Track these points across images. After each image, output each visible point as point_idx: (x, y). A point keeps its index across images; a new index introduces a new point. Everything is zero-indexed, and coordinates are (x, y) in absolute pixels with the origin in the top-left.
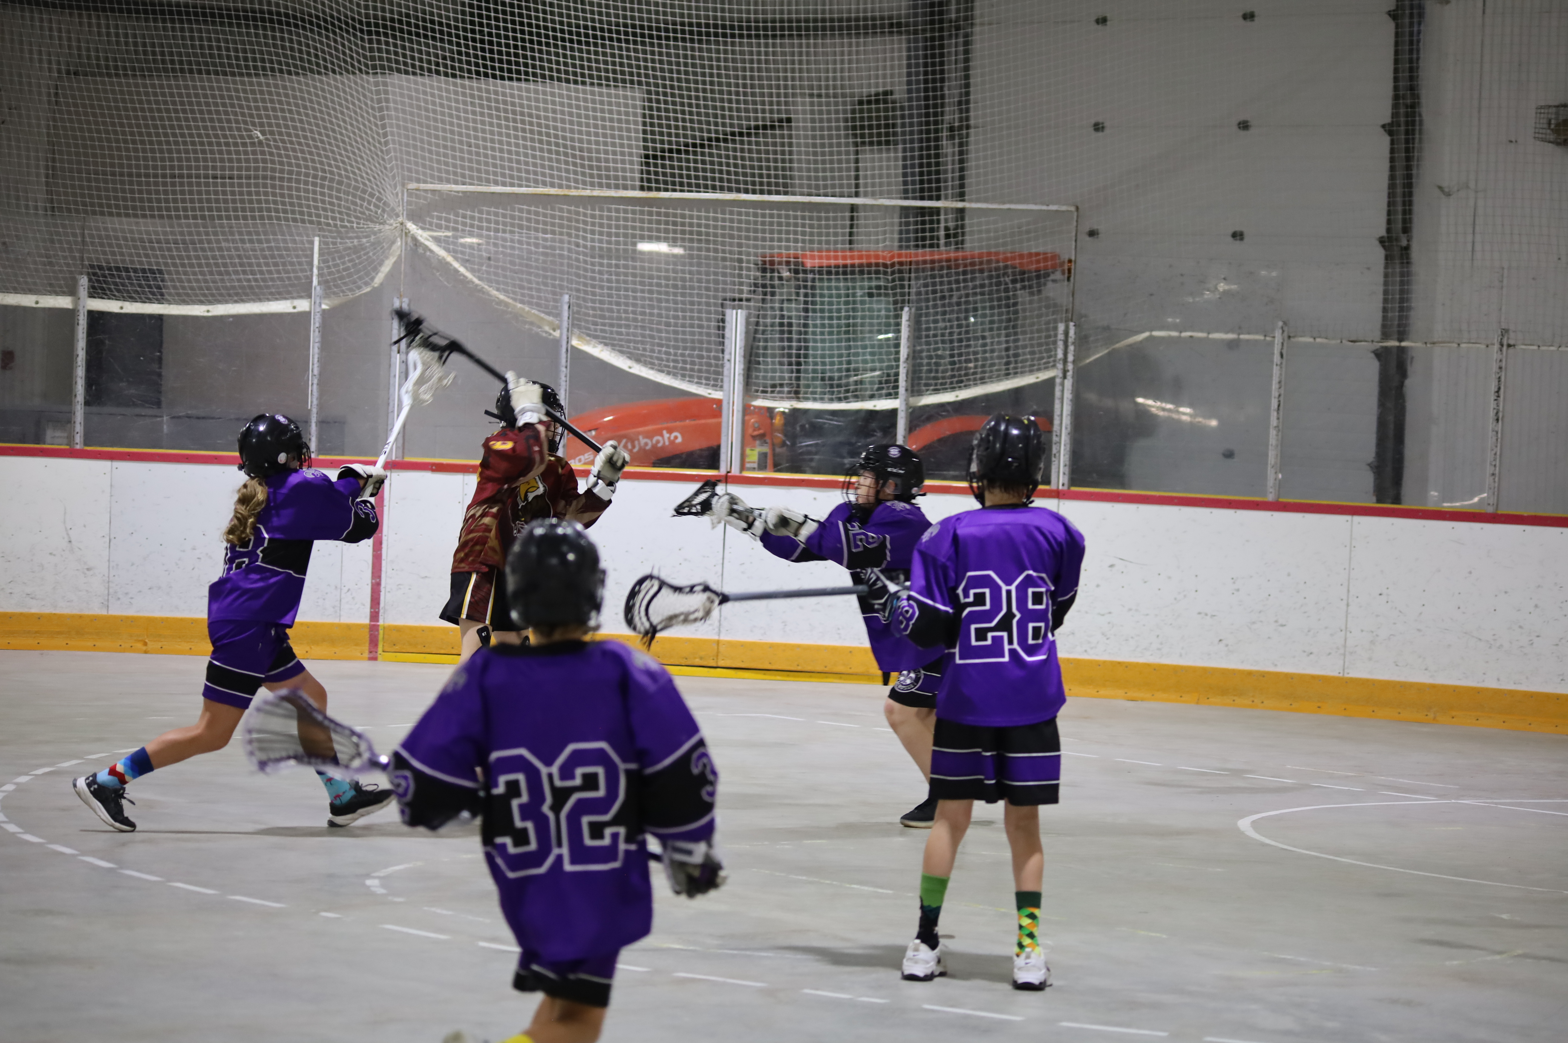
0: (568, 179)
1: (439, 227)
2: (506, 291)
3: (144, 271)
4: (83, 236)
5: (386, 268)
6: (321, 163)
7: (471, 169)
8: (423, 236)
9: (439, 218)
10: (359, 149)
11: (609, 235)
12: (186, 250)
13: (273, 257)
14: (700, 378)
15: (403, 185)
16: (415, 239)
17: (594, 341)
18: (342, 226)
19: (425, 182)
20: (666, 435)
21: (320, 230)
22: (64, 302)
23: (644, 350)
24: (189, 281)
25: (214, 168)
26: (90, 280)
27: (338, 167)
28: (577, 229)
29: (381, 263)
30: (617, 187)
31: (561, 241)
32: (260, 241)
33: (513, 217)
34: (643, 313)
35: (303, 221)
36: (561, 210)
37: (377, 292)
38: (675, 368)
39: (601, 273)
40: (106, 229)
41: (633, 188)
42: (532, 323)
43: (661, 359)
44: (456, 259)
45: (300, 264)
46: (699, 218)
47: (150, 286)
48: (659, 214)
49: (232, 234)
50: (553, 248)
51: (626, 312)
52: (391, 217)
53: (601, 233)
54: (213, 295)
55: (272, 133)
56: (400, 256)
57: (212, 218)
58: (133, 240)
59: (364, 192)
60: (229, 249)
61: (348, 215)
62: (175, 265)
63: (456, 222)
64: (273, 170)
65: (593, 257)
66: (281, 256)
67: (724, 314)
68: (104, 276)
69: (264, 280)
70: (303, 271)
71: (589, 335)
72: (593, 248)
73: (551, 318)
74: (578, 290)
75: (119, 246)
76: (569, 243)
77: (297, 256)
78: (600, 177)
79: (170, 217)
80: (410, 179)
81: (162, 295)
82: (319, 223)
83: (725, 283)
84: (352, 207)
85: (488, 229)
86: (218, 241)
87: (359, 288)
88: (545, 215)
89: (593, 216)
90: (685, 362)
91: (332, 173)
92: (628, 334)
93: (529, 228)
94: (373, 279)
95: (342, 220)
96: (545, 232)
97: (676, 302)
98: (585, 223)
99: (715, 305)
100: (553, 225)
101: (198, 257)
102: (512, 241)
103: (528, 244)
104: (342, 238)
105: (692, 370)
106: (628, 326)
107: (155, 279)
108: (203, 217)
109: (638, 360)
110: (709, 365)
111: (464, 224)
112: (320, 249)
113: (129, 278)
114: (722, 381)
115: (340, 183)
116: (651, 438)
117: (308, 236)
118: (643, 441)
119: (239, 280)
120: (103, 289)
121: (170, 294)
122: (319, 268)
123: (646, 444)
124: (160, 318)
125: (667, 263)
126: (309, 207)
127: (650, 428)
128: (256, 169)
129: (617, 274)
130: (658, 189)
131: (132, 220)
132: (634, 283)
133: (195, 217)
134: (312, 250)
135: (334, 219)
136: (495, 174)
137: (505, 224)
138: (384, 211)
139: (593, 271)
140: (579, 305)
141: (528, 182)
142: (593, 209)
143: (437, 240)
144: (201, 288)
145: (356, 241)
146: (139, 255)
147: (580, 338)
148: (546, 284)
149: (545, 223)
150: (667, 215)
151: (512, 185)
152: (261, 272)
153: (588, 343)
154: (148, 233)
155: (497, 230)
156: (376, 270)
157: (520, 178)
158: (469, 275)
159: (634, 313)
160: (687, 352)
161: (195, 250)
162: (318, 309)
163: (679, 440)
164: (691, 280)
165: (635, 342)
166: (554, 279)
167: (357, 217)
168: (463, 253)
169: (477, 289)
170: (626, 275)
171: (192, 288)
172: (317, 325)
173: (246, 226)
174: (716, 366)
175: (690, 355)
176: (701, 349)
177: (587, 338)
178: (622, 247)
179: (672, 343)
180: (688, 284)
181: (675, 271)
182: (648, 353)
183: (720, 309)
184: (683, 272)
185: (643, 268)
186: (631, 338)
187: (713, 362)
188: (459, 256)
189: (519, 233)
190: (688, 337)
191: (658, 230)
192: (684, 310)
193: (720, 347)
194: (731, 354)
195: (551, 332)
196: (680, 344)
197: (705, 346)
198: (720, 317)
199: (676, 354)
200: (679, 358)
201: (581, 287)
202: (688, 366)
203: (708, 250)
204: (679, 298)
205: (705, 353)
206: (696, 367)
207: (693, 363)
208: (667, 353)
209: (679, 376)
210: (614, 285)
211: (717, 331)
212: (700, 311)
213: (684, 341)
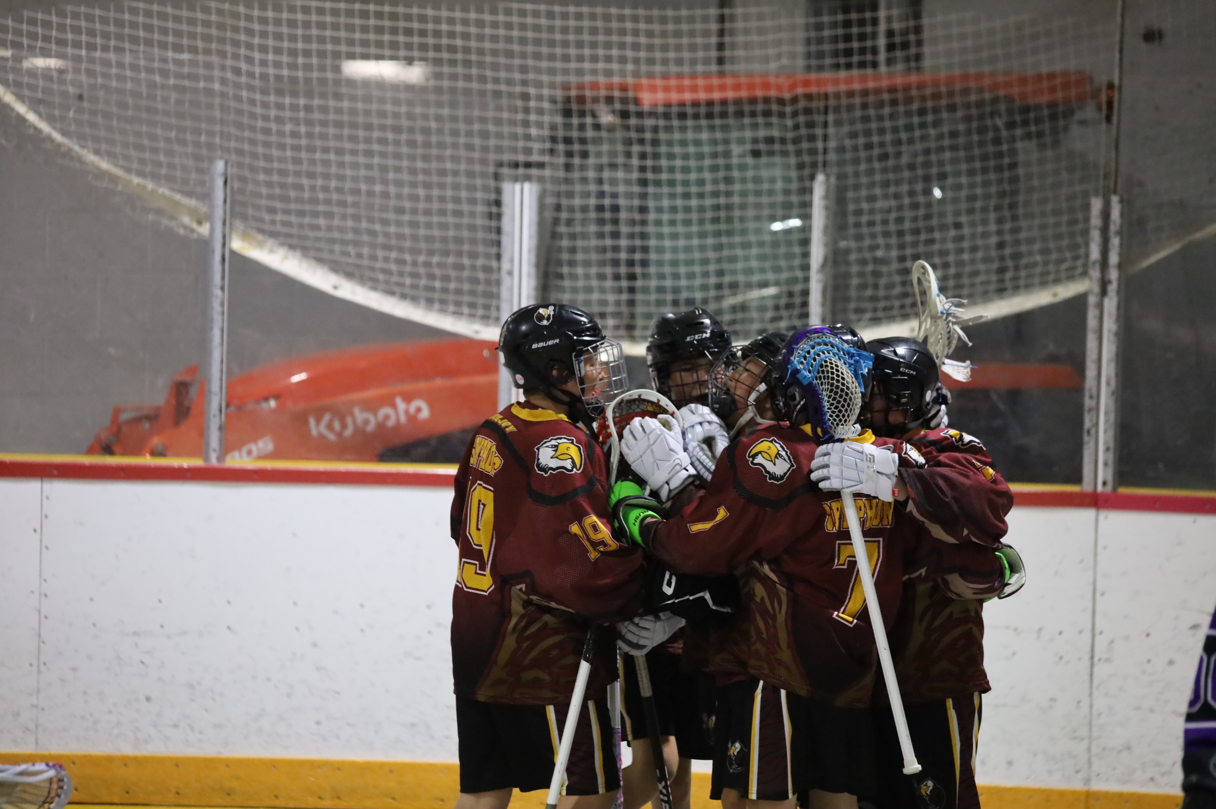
2: (111, 156)
11: (293, 53)
14: (458, 304)
17: (270, 242)
20: (401, 406)
23: (360, 256)
28: (236, 44)
31: (208, 66)
34: (356, 192)
38: (414, 287)
39: (279, 121)
42: (160, 212)
43: (390, 273)
44: (20, 98)
46: (451, 21)
50: (194, 78)
51: (326, 189)
53: (278, 51)
65: (265, 93)
67: (499, 191)
71: (261, 231)
72: (264, 77)
73: (193, 202)
74: (240, 152)
76: (223, 68)
83: (499, 136)
85: (77, 45)
90: (431, 277)
92: (330, 229)
93: (149, 43)
96: (178, 48)
97: (413, 171)
99: (484, 175)
102: (120, 65)
103: (150, 70)
105: (444, 291)
106: (329, 215)
109: (349, 273)
110: (475, 281)
111: (33, 36)
114: (498, 309)
116: (375, 411)
118: (360, 416)
123: (366, 422)
125: (397, 102)
127: (372, 393)
129: (309, 123)
132: (339, 137)
137: (106, 35)
139: (266, 118)
140: (243, 179)
147: (245, 236)
148: (183, 142)
149: (178, 33)
153: (260, 245)
155: (92, 47)
158: (44, 127)
159: (340, 191)
160: (435, 259)
163: (425, 413)
164: (440, 131)
165: (344, 242)
166: (197, 132)
168: (30, 87)
169: (58, 152)
170: (324, 124)
174: (488, 282)
175: (440, 265)
176: (459, 254)
177: (260, 237)
178: (315, 75)
179: (408, 244)
180: (434, 139)
181: (411, 117)
182: (365, 262)
183: (492, 183)
184: (425, 117)
185: (353, 112)
186: (336, 235)
187: (481, 275)
188: (26, 92)
189: (131, 51)
190: (436, 233)
191: (379, 44)
192: (427, 186)
193: (494, 250)
194: (512, 261)
195: (195, 226)
196: (423, 245)
197: (466, 247)
198: (493, 197)
199: (415, 264)
200: (422, 270)
201: (246, 147)
202: (438, 284)
203: (468, 78)
204: (420, 164)
205: (466, 261)
206: (452, 286)
207: (446, 279)
208: (401, 262)
209: (423, 302)
210: (304, 142)
211: (486, 222)
212: (456, 187)
213: (429, 239)
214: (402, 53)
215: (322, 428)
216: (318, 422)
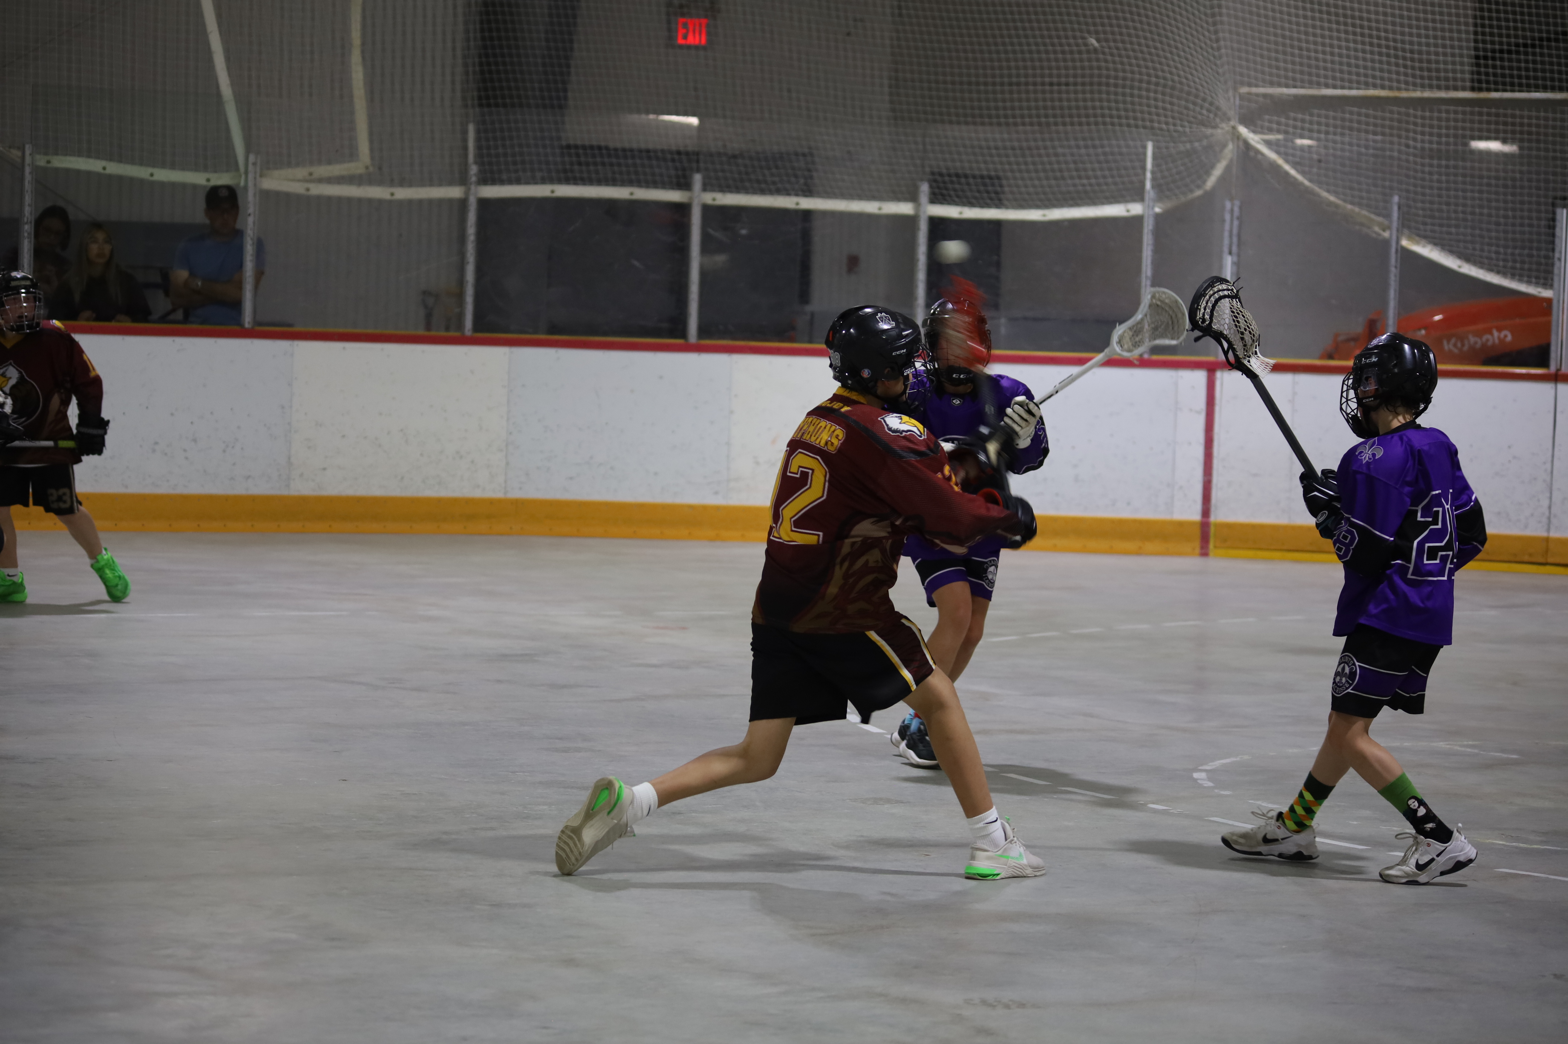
0: (1398, 81)
1: (1270, 130)
2: (1336, 193)
3: (982, 177)
4: (924, 144)
5: (1218, 172)
6: (1155, 69)
7: (1302, 73)
8: (1254, 139)
9: (1270, 121)
10: (1191, 55)
11: (1439, 135)
12: (1023, 156)
13: (1107, 162)
14: (1529, 277)
15: (1235, 89)
16: (1246, 143)
17: (1423, 242)
18: (1175, 131)
19: (1257, 86)
20: (1496, 334)
21: (1154, 134)
22: (905, 208)
23: (1474, 249)
24: (1026, 186)
25: (1051, 76)
26: (931, 187)
27: (1171, 73)
28: (1407, 130)
29: (1213, 167)
30: (1447, 88)
31: (1392, 143)
32: (1094, 147)
33: (1343, 120)
34: (1473, 213)
35: (1137, 126)
36: (1391, 112)
37: (1209, 196)
38: (1505, 267)
39: (1430, 173)
40: (946, 137)
41: (1464, 89)
42: (1362, 224)
43: (1491, 259)
44: (1287, 161)
45: (1134, 168)
46: (1530, 117)
47: (988, 192)
48: (1489, 114)
49: (1067, 139)
50: (1383, 149)
51: (1456, 212)
52: (1222, 120)
53: (1431, 134)
54: (1049, 200)
55: (1107, 40)
56: (1231, 161)
57: (1048, 124)
58: (973, 147)
59: (1197, 96)
60: (1064, 155)
61: (1181, 120)
62: (1012, 171)
63: (1287, 125)
64: (1108, 77)
65: (1422, 157)
66: (1115, 161)
67: (1554, 213)
68: (944, 182)
69: (1099, 185)
70: (1136, 175)
71: (1419, 235)
72: (1423, 149)
73: (1380, 219)
74: (1408, 191)
75: (959, 153)
76: (1400, 144)
77: (1131, 161)
78: (1430, 78)
79: (1007, 124)
80: (1242, 84)
81: (1000, 200)
82: (1152, 128)
83: (1555, 182)
84: (1185, 112)
85: (1319, 132)
86: (1054, 147)
87: (1191, 191)
88: (1375, 117)
89: (1423, 118)
90: (1515, 261)
91: (1165, 78)
92: (1457, 234)
93: (1359, 130)
94: (1204, 182)
95: (1175, 125)
96: (1375, 133)
97: (1506, 202)
98: (1415, 124)
99: (1546, 204)
100: (1383, 126)
101: (1034, 163)
102: (1343, 143)
103: (1358, 146)
104: (1174, 142)
105: (1522, 269)
106: (1457, 226)
107: (993, 185)
108: (1040, 124)
109: (1467, 259)
110: (1539, 264)
111: (1295, 127)
112: (1154, 154)
113: (968, 184)
114: (1552, 279)
115: (1173, 88)
116: (1481, 338)
117: (1141, 140)
118: (1472, 339)
119: (1075, 185)
120: (942, 195)
121: (1008, 200)
122: (1153, 173)
123: (1476, 343)
124: (997, 224)
125: (1497, 163)
126: (1142, 112)
127: (1480, 326)
128: (1092, 76)
129: (1447, 175)
130: (1489, 90)
131: (972, 127)
132: (1464, 183)
133: (1031, 124)
134: (1145, 154)
135: (1167, 123)
136: (1326, 77)
137: (1335, 127)
138: (1216, 115)
139: (1423, 172)
140: (1409, 206)
141: (1359, 85)
142: (1423, 110)
143: (1268, 143)
144: (1037, 193)
145: (1188, 146)
146: (977, 162)
147: (1410, 238)
148: (1375, 186)
149: (1375, 125)
150: (1497, 115)
151: (1343, 88)
152: (1096, 177)
153: (1418, 243)
154: (986, 140)
155: (1327, 133)
156: (1208, 173)
157: (1350, 81)
158: (1300, 177)
159: (1464, 212)
160: (1517, 251)
161: (1032, 156)
162: (1151, 213)
163: (1509, 338)
164: (1521, 180)
165: (1465, 242)
166: (1384, 180)
167: (1189, 122)
168: (1293, 155)
169: (1307, 190)
170: (1456, 175)
171: (1029, 194)
172: (1151, 227)
173: (1082, 132)
174: (1546, 264)
175: (1520, 255)
176: (1531, 248)
177: (1417, 238)
178: (1452, 147)
179: (1502, 242)
180: (1518, 183)
181: (1505, 171)
182: (1477, 253)
183: (1550, 208)
184: (1513, 171)
185: (1473, 168)
186: (1461, 237)
187: (1543, 261)
188: (1290, 158)
189: (1349, 135)
190: (1518, 236)
191: (1489, 131)
192: (1514, 210)
193: (1551, 246)
194: (1561, 252)
195: (1381, 232)
196: (1510, 243)
197: (1535, 245)
198: (1551, 216)
199: (1505, 254)
200: (1509, 257)
201: (1412, 188)
202: (1518, 265)
203: (1538, 149)
204: (1510, 198)
205: (1535, 253)
206: (1526, 266)
207: (1523, 262)
208: (1497, 253)
209: (1509, 276)
210: (1444, 185)
211: (1547, 230)
212: (1530, 210)
213: (1514, 240)
214: (1501, 135)
215: (1451, 347)
216: (1448, 342)
